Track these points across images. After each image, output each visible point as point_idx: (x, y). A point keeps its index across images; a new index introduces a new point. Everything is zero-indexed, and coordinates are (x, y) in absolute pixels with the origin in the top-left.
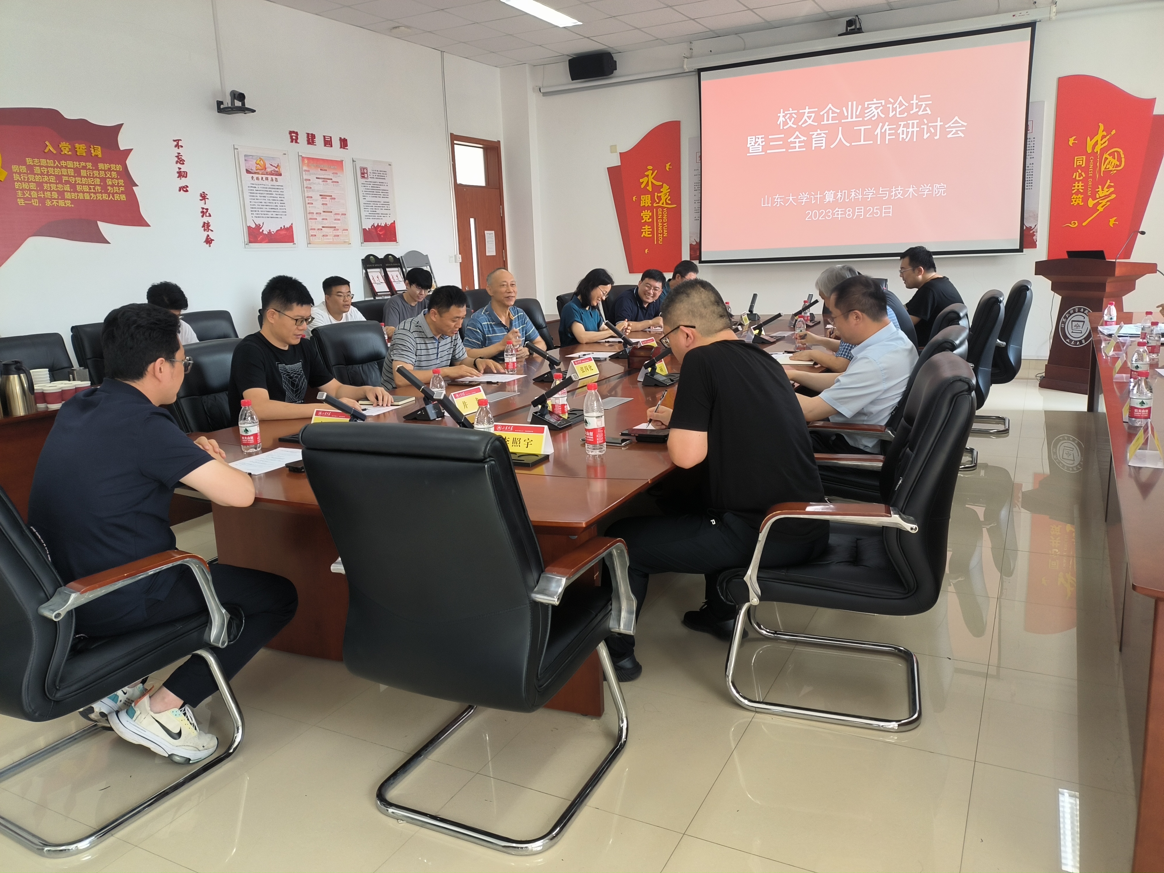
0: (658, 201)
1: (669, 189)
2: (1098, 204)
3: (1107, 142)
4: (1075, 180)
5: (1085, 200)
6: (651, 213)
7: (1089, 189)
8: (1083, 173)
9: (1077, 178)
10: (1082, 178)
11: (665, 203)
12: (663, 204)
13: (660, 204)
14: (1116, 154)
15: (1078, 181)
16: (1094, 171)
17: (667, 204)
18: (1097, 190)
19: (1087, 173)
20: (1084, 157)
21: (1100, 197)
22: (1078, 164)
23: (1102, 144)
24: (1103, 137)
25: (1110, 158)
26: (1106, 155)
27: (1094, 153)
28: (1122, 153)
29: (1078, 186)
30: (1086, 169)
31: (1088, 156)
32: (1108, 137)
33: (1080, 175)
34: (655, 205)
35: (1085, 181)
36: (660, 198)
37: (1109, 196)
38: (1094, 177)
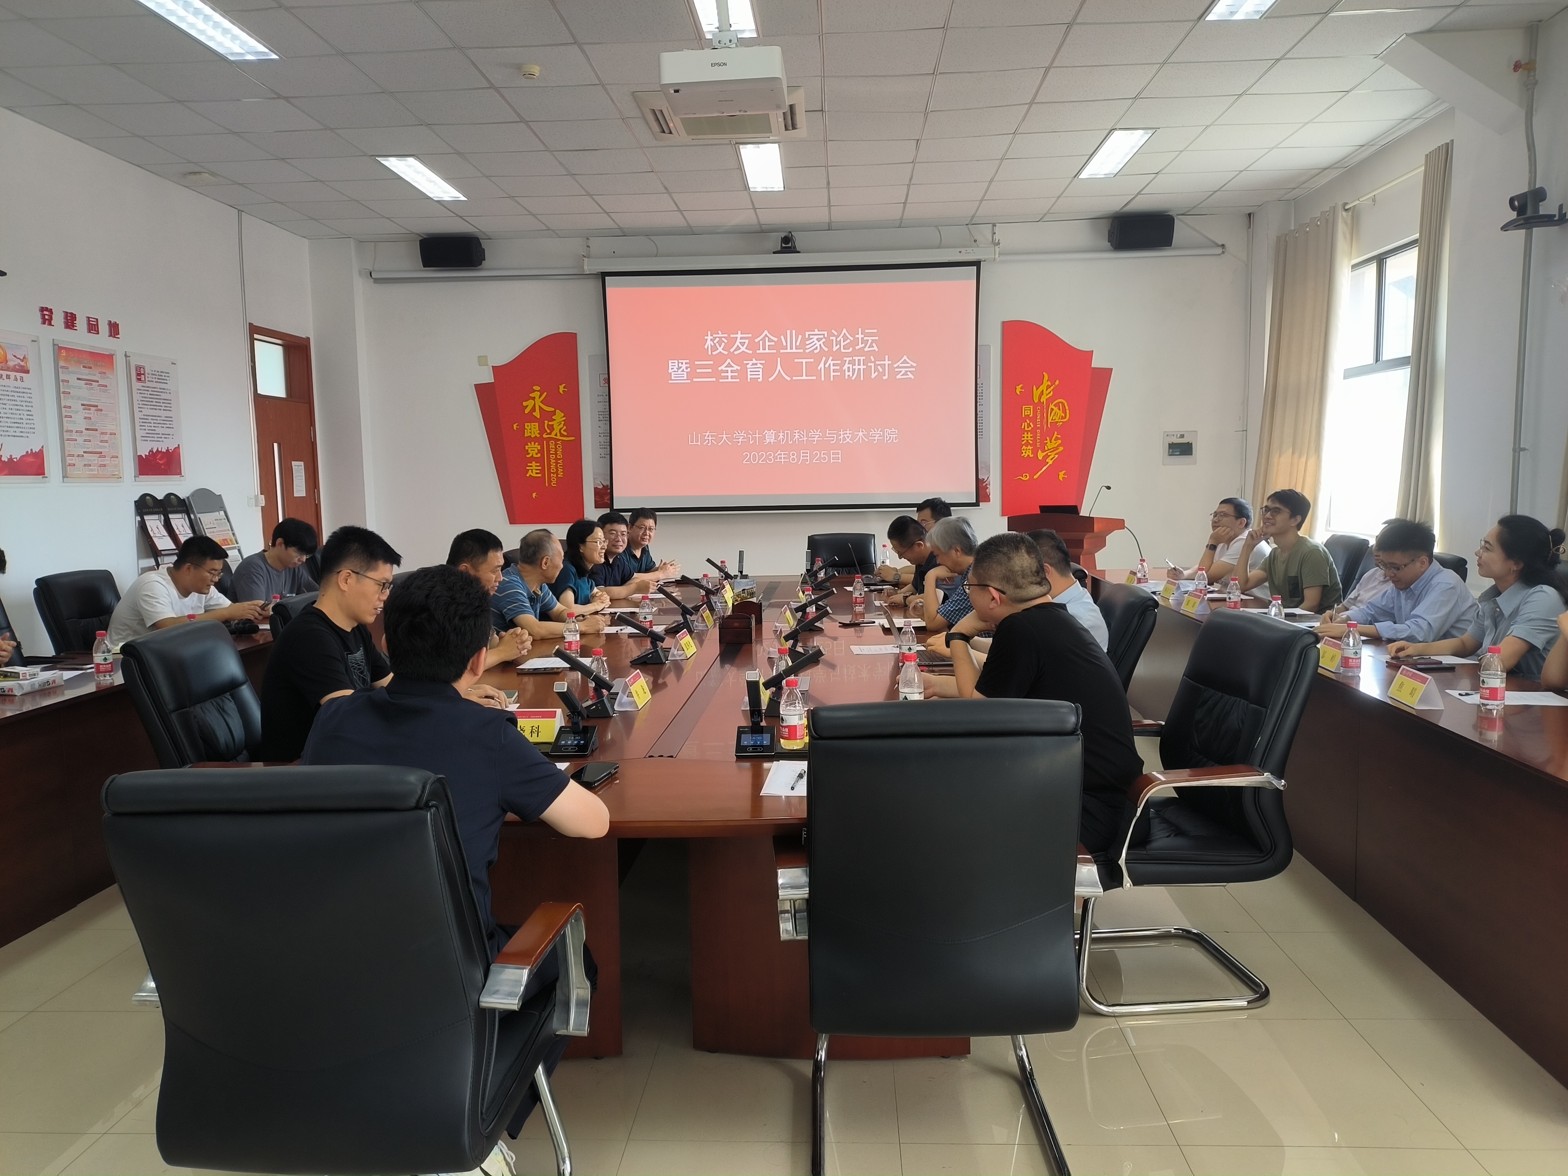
0: (548, 431)
1: (564, 417)
3: (1052, 393)
4: (1024, 431)
5: (1035, 452)
6: (539, 446)
7: (1038, 441)
8: (1031, 424)
9: (1026, 429)
10: (1030, 428)
11: (558, 434)
12: (556, 435)
13: (553, 435)
14: (1061, 405)
15: (1027, 431)
16: (1042, 421)
17: (562, 435)
18: (1046, 442)
19: (1035, 425)
20: (1032, 407)
21: (1049, 450)
22: (1026, 414)
23: (1047, 395)
24: (1048, 387)
25: (1056, 409)
26: (1052, 406)
27: (1040, 403)
28: (1066, 404)
29: (1028, 437)
30: (1033, 420)
31: (1035, 406)
32: (1052, 388)
33: (1029, 426)
34: (545, 436)
35: (1034, 432)
36: (552, 428)
37: (1056, 448)
38: (1042, 428)
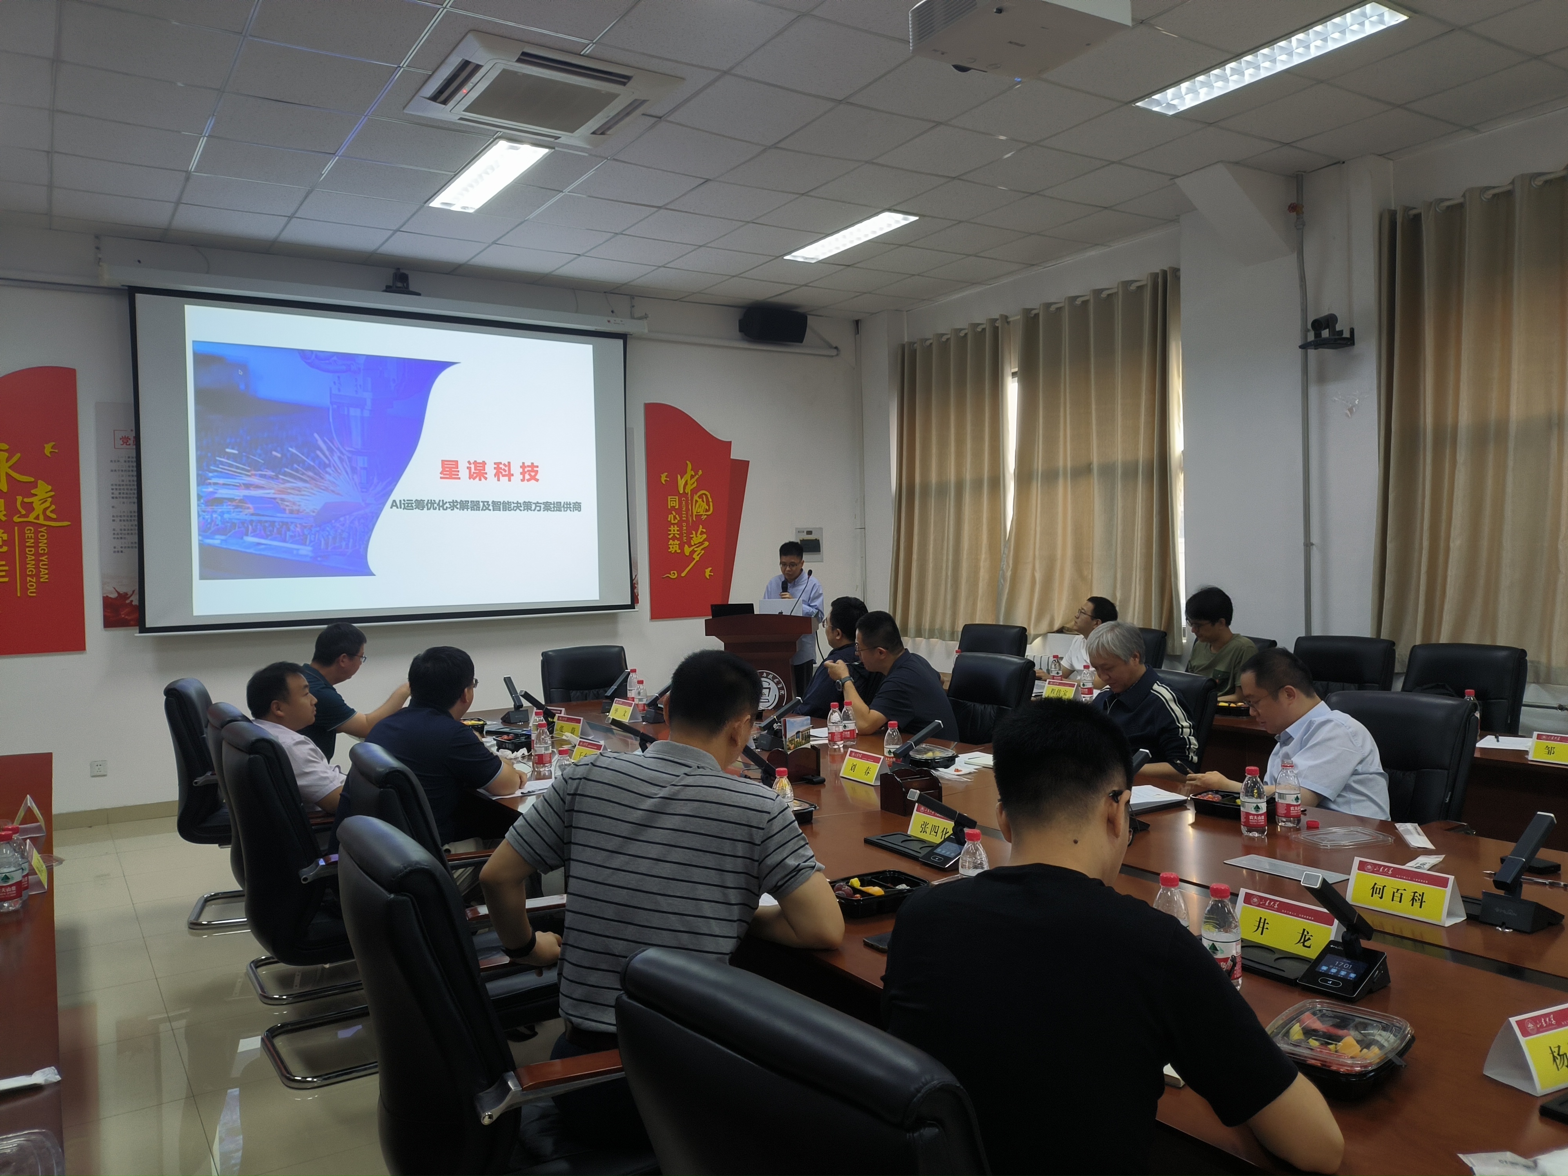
0: (23, 512)
1: (51, 491)
2: (693, 552)
3: (696, 483)
4: (670, 523)
5: (681, 547)
6: (6, 535)
7: (685, 535)
8: (677, 516)
9: (673, 522)
10: (676, 521)
11: (41, 517)
12: (37, 518)
13: (31, 518)
14: (704, 496)
15: (674, 524)
16: (687, 514)
17: (47, 518)
18: (691, 536)
19: (681, 517)
20: (677, 497)
21: (695, 544)
22: (672, 505)
23: (692, 485)
24: (692, 477)
25: (700, 501)
26: (696, 497)
27: (685, 494)
28: (709, 496)
29: (674, 530)
30: (679, 511)
31: (680, 496)
32: (696, 478)
33: (675, 518)
34: (16, 519)
35: (679, 525)
36: (29, 507)
37: (701, 543)
38: (687, 521)
